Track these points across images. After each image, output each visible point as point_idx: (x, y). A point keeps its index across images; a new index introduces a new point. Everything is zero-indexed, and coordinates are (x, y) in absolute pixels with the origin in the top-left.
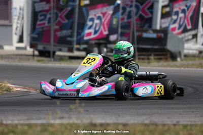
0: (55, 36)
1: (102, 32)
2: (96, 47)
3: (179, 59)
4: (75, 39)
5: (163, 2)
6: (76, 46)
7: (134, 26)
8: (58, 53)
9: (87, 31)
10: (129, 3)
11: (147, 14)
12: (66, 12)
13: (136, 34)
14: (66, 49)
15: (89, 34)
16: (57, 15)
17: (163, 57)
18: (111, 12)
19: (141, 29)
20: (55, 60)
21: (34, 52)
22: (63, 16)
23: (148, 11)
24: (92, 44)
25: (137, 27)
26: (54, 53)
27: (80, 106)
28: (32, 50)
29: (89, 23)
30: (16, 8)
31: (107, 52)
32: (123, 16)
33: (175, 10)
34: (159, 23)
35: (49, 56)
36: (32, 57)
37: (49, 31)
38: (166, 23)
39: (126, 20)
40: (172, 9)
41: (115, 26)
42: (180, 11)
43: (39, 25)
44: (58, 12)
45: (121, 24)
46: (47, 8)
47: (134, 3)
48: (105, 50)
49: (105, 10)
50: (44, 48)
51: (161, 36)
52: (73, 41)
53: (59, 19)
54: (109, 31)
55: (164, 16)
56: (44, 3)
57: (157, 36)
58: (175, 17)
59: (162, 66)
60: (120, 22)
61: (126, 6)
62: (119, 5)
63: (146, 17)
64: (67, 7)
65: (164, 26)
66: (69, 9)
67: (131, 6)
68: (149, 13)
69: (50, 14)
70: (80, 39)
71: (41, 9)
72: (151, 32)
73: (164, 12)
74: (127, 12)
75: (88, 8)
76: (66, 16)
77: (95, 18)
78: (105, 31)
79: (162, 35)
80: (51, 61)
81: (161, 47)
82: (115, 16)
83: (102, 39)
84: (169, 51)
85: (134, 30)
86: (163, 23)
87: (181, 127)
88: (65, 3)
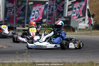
0: (16, 20)
1: (39, 18)
3: (76, 31)
4: (26, 21)
5: (69, 3)
6: (26, 25)
7: (54, 15)
8: (17, 28)
9: (32, 17)
10: (52, 4)
11: (61, 9)
12: (22, 8)
14: (22, 26)
16: (17, 9)
17: (68, 30)
18: (43, 8)
19: (58, 16)
22: (20, 10)
23: (61, 8)
25: (56, 15)
26: (15, 28)
27: (28, 54)
29: (33, 14)
31: (41, 27)
32: (49, 10)
33: (75, 7)
34: (67, 14)
35: (13, 30)
37: (13, 17)
38: (70, 13)
39: (50, 12)
40: (73, 7)
41: (45, 15)
42: (77, 8)
43: (8, 14)
45: (48, 14)
46: (12, 6)
47: (55, 4)
48: (40, 26)
49: (40, 7)
50: (10, 25)
51: (68, 20)
52: (25, 22)
53: (18, 11)
54: (42, 17)
55: (69, 10)
56: (11, 3)
57: (66, 20)
58: (74, 11)
60: (48, 13)
61: (50, 5)
63: (61, 10)
64: (22, 6)
65: (69, 15)
66: (23, 6)
67: (53, 5)
68: (62, 9)
69: (14, 9)
70: (28, 21)
71: (9, 6)
72: (63, 18)
73: (69, 8)
74: (51, 8)
75: (32, 6)
76: (21, 10)
77: (36, 11)
78: (41, 17)
79: (68, 19)
81: (68, 25)
82: (46, 10)
83: (39, 21)
84: (71, 27)
85: (54, 17)
86: (69, 13)
87: (77, 64)
88: (21, 4)
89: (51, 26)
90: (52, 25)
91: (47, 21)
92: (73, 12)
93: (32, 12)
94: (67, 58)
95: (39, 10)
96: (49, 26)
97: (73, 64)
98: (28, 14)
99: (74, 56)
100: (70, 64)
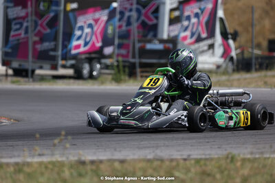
0: (35, 50)
1: (94, 44)
2: (86, 62)
4: (60, 53)
5: (171, 4)
6: (61, 62)
7: (134, 36)
8: (38, 72)
9: (75, 43)
10: (128, 6)
11: (151, 20)
13: (138, 45)
14: (49, 66)
15: (78, 47)
16: (36, 23)
18: (105, 18)
19: (144, 39)
20: (34, 81)
21: (7, 71)
22: (44, 24)
24: (81, 59)
25: (138, 36)
26: (33, 71)
27: (66, 139)
28: (4, 68)
29: (78, 33)
31: (101, 68)
32: (121, 23)
33: (187, 13)
34: (166, 31)
35: (26, 76)
36: (4, 78)
37: (26, 43)
38: (175, 30)
39: (124, 28)
40: (182, 13)
41: (110, 36)
42: (192, 16)
43: (13, 36)
44: (37, 20)
45: (119, 32)
46: (23, 14)
47: (135, 6)
48: (98, 66)
49: (97, 15)
50: (20, 65)
51: (169, 48)
52: (58, 56)
53: (39, 28)
54: (103, 42)
55: (173, 21)
56: (20, 8)
57: (165, 47)
58: (186, 23)
60: (117, 30)
62: (115, 9)
63: (150, 23)
65: (172, 34)
66: (52, 14)
67: (131, 10)
69: (27, 21)
70: (66, 53)
71: (15, 16)
72: (157, 42)
73: (173, 16)
74: (125, 18)
75: (76, 13)
76: (48, 24)
77: (85, 27)
78: (98, 42)
79: (171, 46)
80: (29, 82)
82: (111, 22)
83: (95, 52)
85: (134, 40)
86: (172, 31)
87: (193, 162)
88: (47, 8)
89: (127, 64)
90: (129, 62)
91: (116, 51)
93: (76, 28)
94: (167, 146)
95: (93, 22)
96: (121, 64)
97: (182, 162)
98: (64, 34)
100: (174, 164)
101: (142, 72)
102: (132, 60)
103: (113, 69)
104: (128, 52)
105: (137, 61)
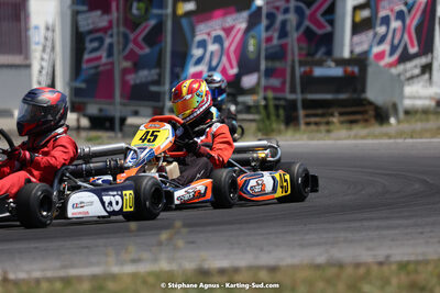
0: (124, 83)
1: (224, 69)
3: (393, 120)
4: (166, 87)
6: (169, 104)
7: (293, 54)
8: (131, 120)
9: (192, 70)
10: (282, 4)
12: (147, 30)
13: (299, 71)
14: (150, 111)
15: (198, 75)
16: (126, 37)
17: (359, 117)
18: (243, 26)
19: (309, 59)
20: (125, 136)
21: (78, 120)
22: (140, 39)
23: (322, 20)
25: (300, 55)
26: (123, 120)
28: (74, 116)
29: (197, 52)
30: (37, 28)
32: (270, 33)
33: (382, 13)
34: (347, 45)
35: (111, 128)
36: (74, 133)
37: (110, 73)
38: (363, 42)
39: (275, 42)
40: (375, 12)
41: (252, 56)
42: (392, 17)
43: (89, 61)
44: (128, 32)
45: (266, 49)
46: (103, 23)
47: (293, 4)
49: (229, 21)
50: (101, 110)
51: (353, 72)
52: (164, 93)
53: (131, 46)
54: (240, 66)
55: (358, 28)
56: (99, 13)
57: (345, 71)
58: (381, 30)
59: (355, 137)
60: (264, 46)
61: (274, 11)
62: (259, 8)
63: (320, 32)
64: (147, 20)
65: (358, 50)
67: (286, 11)
68: (326, 24)
69: (112, 36)
71: (91, 27)
72: (333, 64)
73: (358, 19)
74: (278, 25)
75: (194, 19)
76: (144, 39)
77: (210, 41)
78: (232, 67)
79: (356, 70)
80: (116, 137)
81: (355, 96)
82: (252, 33)
84: (370, 103)
85: (293, 61)
86: (357, 44)
87: (394, 267)
88: (143, 11)
89: (282, 103)
90: (285, 99)
91: (263, 82)
92: (375, 34)
93: (195, 44)
95: (222, 33)
96: (271, 103)
97: (375, 268)
98: (174, 54)
99: (385, 232)
100: (362, 271)
101: (307, 116)
102: (291, 97)
103: (258, 112)
104: (284, 83)
105: (298, 97)
